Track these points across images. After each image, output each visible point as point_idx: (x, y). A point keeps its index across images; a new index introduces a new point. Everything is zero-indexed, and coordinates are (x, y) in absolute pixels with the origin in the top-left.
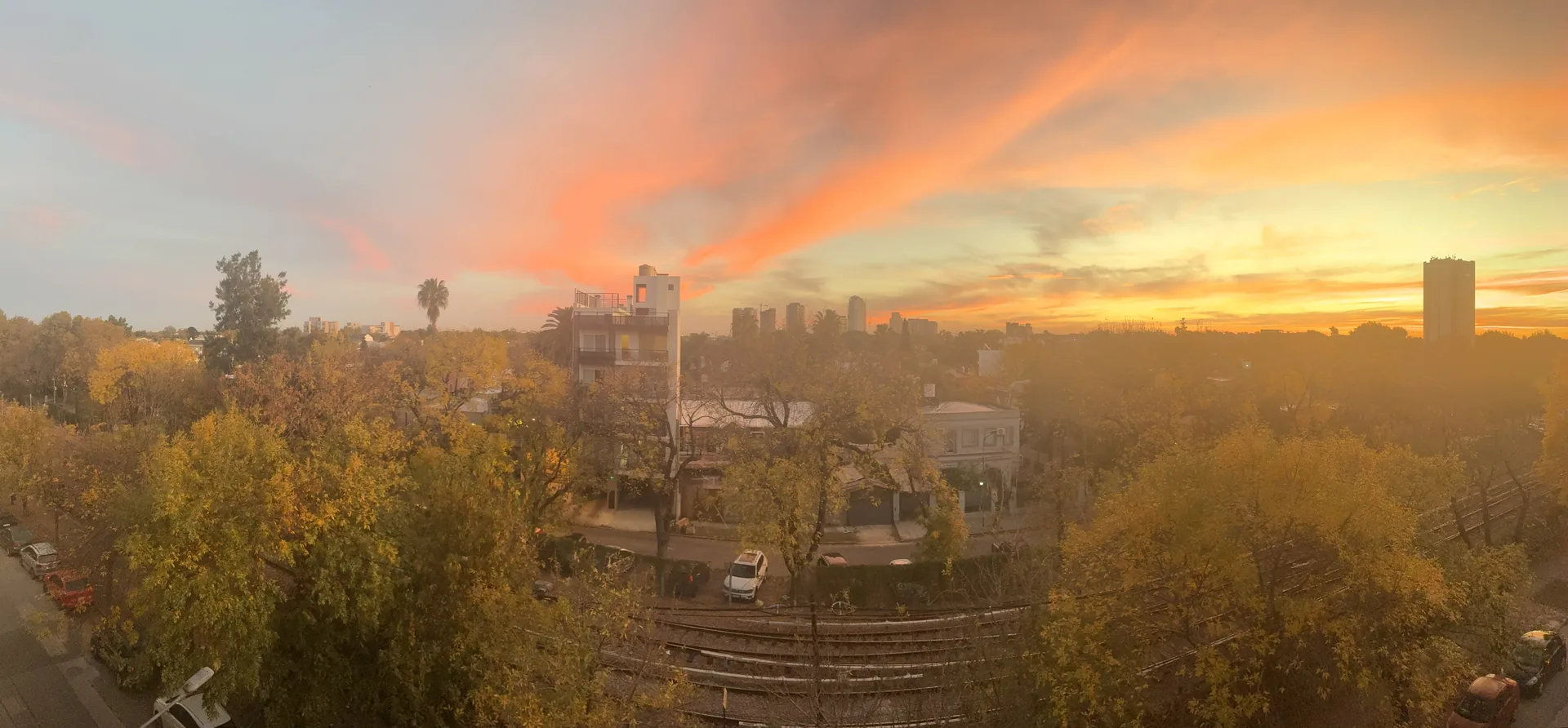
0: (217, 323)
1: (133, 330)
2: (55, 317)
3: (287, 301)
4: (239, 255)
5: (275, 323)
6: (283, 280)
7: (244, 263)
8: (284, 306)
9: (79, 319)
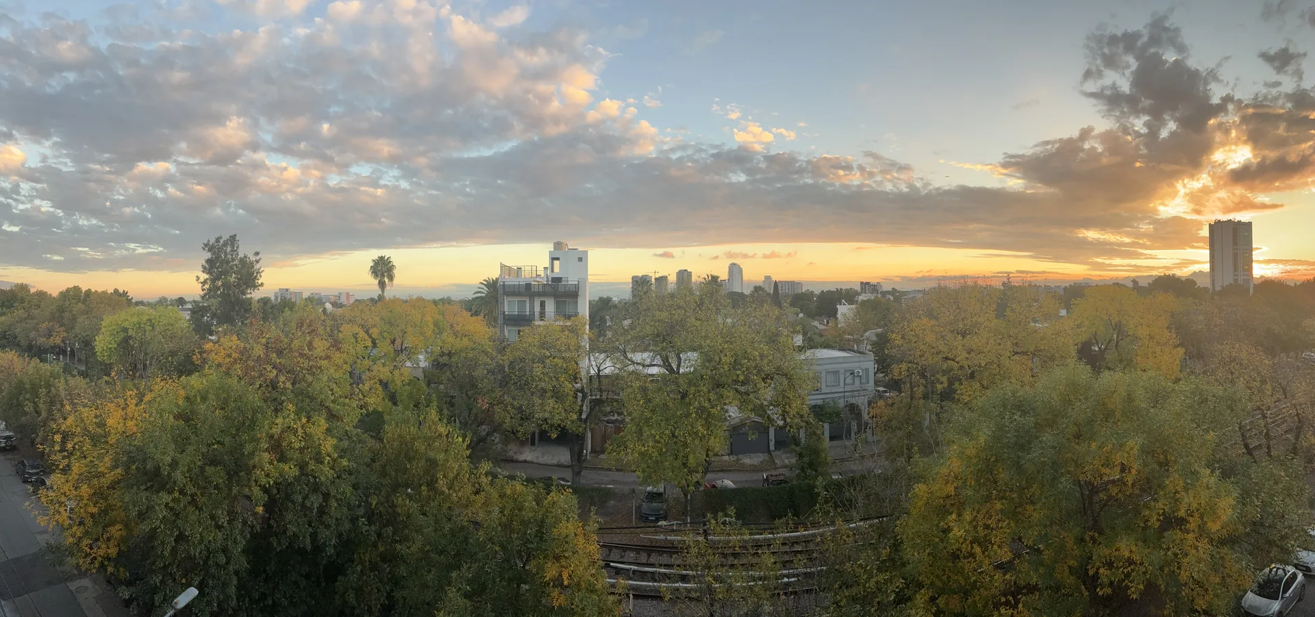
0: (202, 293)
1: (133, 301)
2: (68, 290)
3: (261, 276)
4: (221, 238)
5: (251, 293)
6: (258, 258)
7: (225, 244)
8: (258, 279)
9: (88, 292)
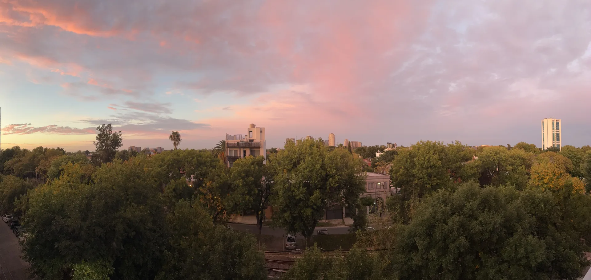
0: (96, 149)
1: (66, 152)
2: (37, 148)
3: (122, 141)
4: (105, 125)
5: (117, 148)
6: (121, 133)
7: (107, 127)
8: (121, 143)
9: (46, 149)
